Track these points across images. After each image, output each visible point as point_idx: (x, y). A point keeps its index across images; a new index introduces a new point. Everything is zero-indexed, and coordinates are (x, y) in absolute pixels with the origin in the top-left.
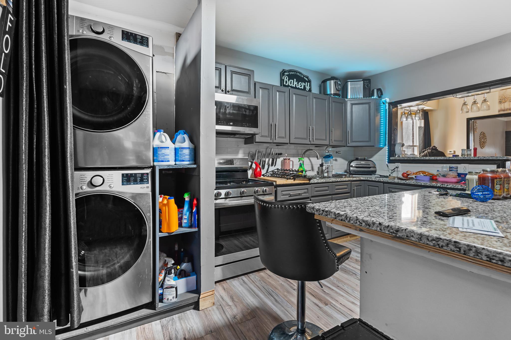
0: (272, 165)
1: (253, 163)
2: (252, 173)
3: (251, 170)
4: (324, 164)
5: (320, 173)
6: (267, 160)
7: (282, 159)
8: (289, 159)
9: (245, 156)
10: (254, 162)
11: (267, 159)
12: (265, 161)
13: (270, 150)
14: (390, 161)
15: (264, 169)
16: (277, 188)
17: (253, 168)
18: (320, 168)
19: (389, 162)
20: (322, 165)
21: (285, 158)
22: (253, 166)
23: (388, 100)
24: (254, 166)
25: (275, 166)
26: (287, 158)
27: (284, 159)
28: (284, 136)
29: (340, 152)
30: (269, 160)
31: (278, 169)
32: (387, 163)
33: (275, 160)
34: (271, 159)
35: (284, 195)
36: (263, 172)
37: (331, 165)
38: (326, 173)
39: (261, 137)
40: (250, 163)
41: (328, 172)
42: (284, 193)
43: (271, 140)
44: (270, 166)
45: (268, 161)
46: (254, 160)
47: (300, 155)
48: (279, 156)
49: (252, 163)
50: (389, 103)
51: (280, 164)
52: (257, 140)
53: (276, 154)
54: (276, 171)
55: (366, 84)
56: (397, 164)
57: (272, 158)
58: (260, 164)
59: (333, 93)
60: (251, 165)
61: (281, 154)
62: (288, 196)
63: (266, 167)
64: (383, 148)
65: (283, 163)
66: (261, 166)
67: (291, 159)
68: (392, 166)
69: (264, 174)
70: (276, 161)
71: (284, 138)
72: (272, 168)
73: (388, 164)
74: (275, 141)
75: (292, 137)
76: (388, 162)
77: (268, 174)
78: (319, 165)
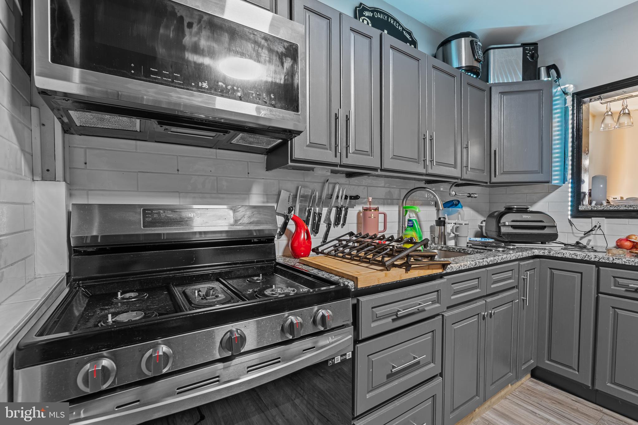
0: (337, 223)
1: (290, 220)
2: (288, 245)
3: (284, 237)
4: (447, 220)
5: (436, 239)
6: (325, 211)
7: (359, 208)
8: (377, 209)
9: (267, 202)
10: (292, 216)
11: (324, 209)
12: (320, 214)
13: (331, 186)
14: (578, 213)
15: (317, 233)
16: (358, 300)
17: (291, 231)
18: (437, 228)
19: (573, 216)
20: (441, 223)
21: (368, 206)
22: (289, 227)
23: (571, 88)
24: (291, 226)
25: (343, 225)
26: (372, 206)
27: (366, 210)
28: (367, 148)
29: (476, 195)
30: (329, 212)
31: (351, 234)
32: (569, 217)
33: (343, 212)
34: (334, 210)
35: (378, 318)
36: (316, 241)
37: (464, 223)
38: (451, 239)
39: (307, 146)
40: (280, 220)
41: (456, 237)
42: (379, 311)
43: (336, 156)
44: (332, 225)
45: (327, 215)
46: (293, 213)
47: (395, 201)
48: (353, 201)
49: (287, 218)
50: (573, 94)
51: (355, 221)
52: (297, 154)
53: (346, 197)
54: (347, 237)
55: (529, 53)
56: (595, 221)
57: (337, 207)
58: (307, 222)
59: (466, 67)
60: (285, 224)
61: (357, 197)
62: (390, 319)
63: (323, 227)
64: (560, 186)
65: (362, 219)
66: (309, 228)
67: (382, 209)
68: (585, 224)
69: (317, 248)
70: (346, 214)
71: (369, 155)
72: (336, 232)
73: (572, 220)
74: (345, 161)
75: (388, 153)
76: (571, 215)
77: (328, 248)
78: (435, 222)
